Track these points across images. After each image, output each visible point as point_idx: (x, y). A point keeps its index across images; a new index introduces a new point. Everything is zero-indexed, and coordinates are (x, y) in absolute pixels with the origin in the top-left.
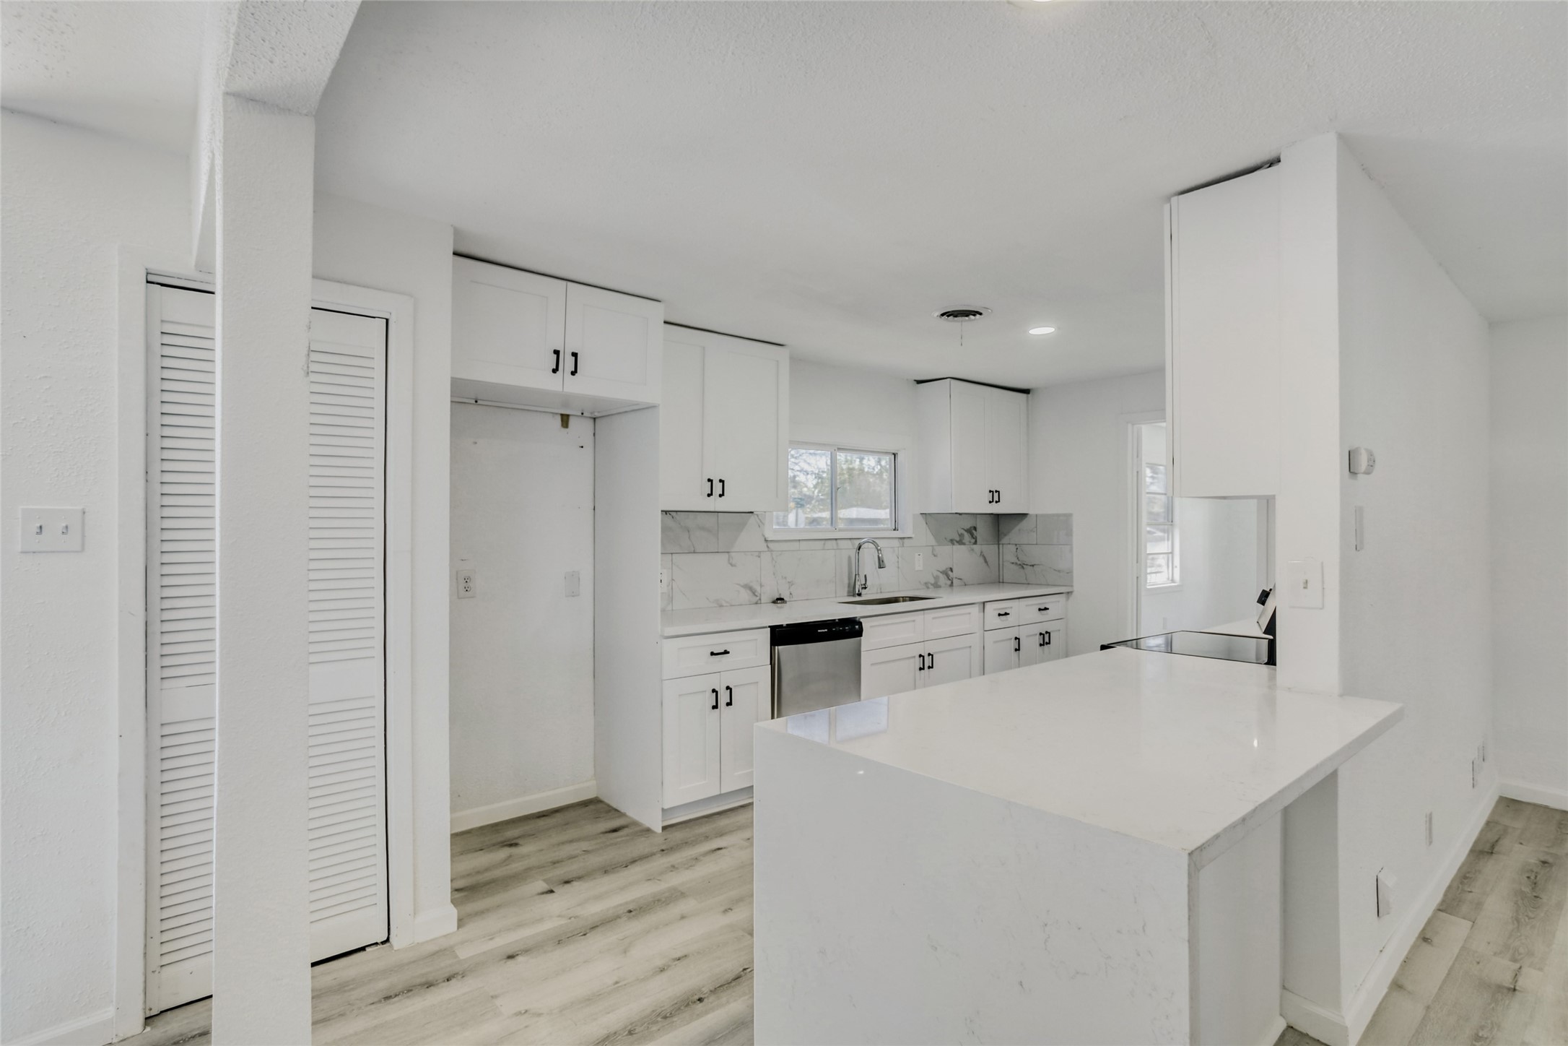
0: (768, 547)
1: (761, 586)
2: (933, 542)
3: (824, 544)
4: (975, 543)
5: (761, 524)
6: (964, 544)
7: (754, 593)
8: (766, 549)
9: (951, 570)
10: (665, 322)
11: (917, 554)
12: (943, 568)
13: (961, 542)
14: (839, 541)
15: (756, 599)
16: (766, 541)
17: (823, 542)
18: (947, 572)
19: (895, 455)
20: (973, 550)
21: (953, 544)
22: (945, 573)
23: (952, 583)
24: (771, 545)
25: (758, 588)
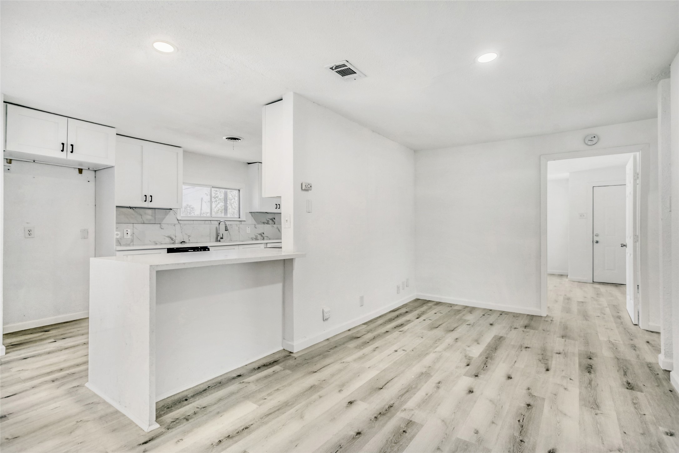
0: (179, 222)
1: (175, 237)
2: (254, 222)
3: (205, 222)
4: (275, 224)
5: (175, 213)
6: (269, 224)
7: (172, 239)
8: (178, 223)
9: (263, 233)
10: (117, 134)
11: (247, 227)
12: (260, 233)
13: (268, 223)
14: (212, 221)
15: (172, 242)
16: (178, 220)
17: (204, 221)
18: (262, 234)
19: (239, 190)
20: (273, 226)
21: (264, 224)
22: (260, 234)
23: (264, 238)
24: (179, 221)
25: (174, 238)
